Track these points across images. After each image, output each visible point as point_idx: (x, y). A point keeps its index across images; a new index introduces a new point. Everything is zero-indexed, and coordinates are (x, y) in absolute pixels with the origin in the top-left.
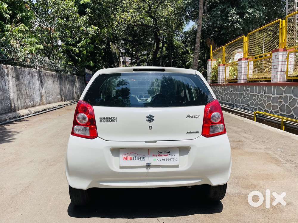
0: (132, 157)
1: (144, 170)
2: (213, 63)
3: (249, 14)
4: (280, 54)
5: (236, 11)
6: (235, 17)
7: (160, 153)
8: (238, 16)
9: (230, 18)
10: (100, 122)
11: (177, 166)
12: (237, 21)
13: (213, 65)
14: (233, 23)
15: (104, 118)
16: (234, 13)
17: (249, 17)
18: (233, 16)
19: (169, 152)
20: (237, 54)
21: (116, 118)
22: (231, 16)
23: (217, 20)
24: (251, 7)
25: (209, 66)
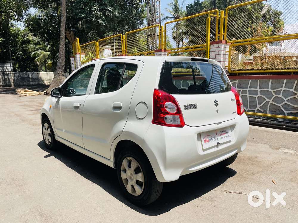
0: (209, 139)
1: (215, 149)
2: (82, 57)
3: (110, 11)
4: (162, 54)
5: (98, 6)
6: (99, 13)
7: (222, 132)
8: (101, 13)
9: (93, 13)
10: (185, 109)
11: (230, 141)
12: (100, 17)
13: (82, 59)
14: (97, 18)
15: (188, 106)
16: (97, 9)
17: (111, 15)
18: (96, 12)
19: (226, 131)
20: (105, 50)
21: (196, 105)
22: (94, 11)
23: (80, 12)
24: (112, 6)
25: (78, 60)
